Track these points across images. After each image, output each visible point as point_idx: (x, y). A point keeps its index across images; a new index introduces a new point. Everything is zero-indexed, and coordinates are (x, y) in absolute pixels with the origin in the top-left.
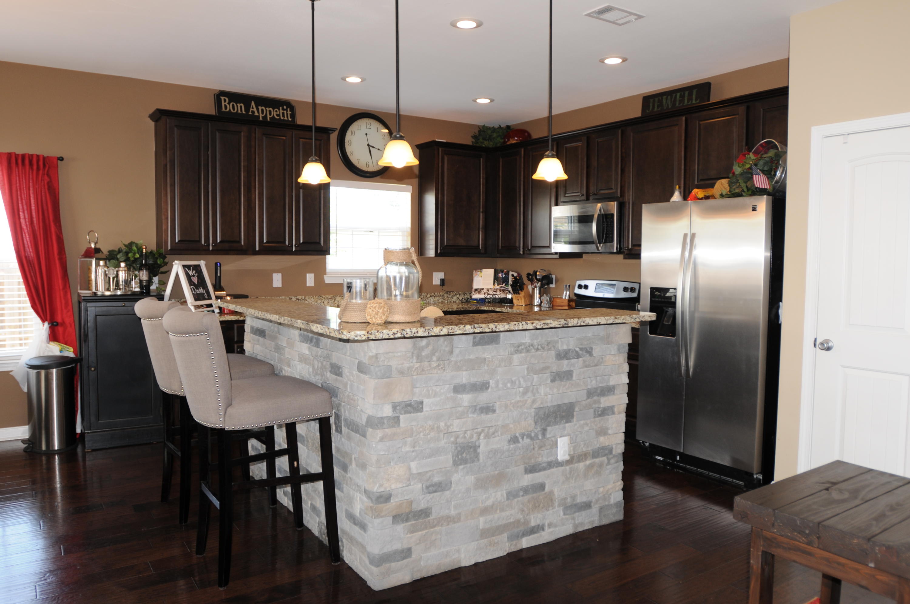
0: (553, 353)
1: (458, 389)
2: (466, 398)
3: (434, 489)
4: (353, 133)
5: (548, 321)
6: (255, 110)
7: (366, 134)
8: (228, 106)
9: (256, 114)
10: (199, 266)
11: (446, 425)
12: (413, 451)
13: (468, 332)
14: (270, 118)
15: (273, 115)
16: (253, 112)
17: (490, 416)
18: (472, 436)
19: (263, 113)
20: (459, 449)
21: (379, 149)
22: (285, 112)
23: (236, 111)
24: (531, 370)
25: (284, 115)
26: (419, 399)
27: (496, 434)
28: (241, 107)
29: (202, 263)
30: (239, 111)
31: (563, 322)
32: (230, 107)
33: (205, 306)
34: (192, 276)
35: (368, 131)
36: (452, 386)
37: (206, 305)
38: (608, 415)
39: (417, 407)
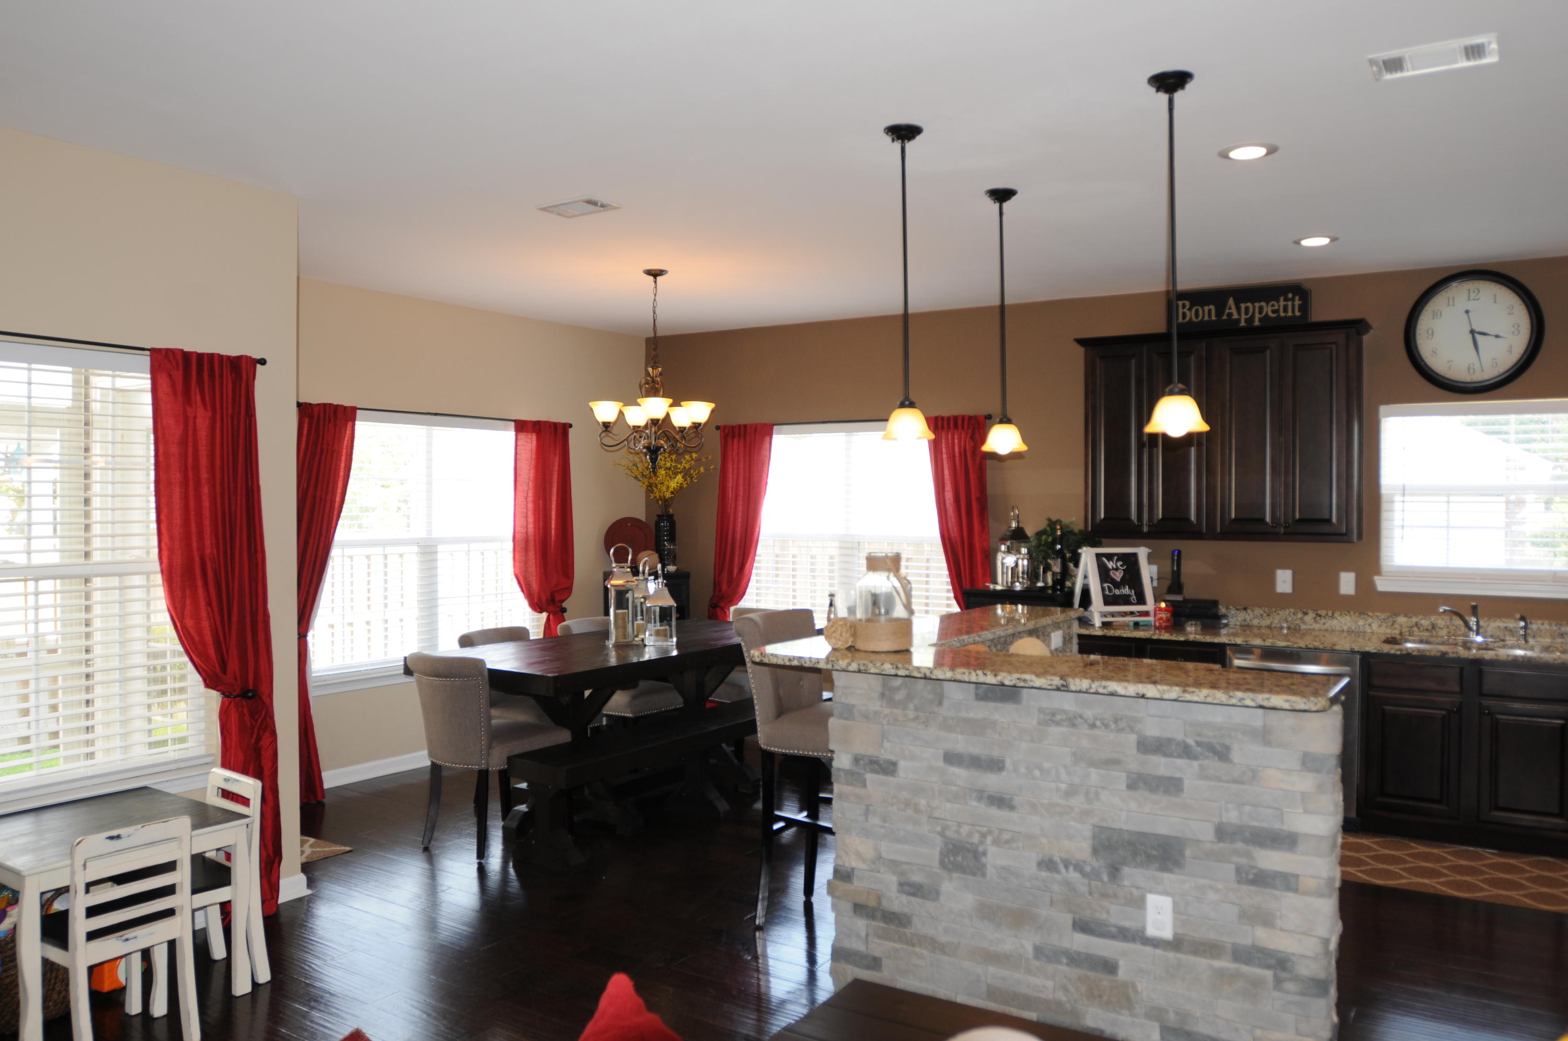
0: (1133, 738)
1: (951, 758)
2: (961, 774)
3: (912, 891)
4: (1436, 315)
5: (1027, 677)
6: (1234, 311)
7: (1467, 312)
8: (1187, 313)
9: (1235, 316)
10: (1135, 555)
11: (928, 805)
12: (882, 827)
13: (888, 673)
14: (1260, 320)
15: (1267, 313)
16: (1230, 315)
17: (1003, 814)
18: (970, 835)
19: (1246, 313)
20: (950, 846)
21: (1497, 336)
22: (1290, 303)
23: (1200, 318)
24: (1078, 757)
25: (1289, 308)
26: (893, 758)
27: (1014, 845)
28: (1210, 311)
29: (1142, 553)
30: (1206, 318)
31: (1057, 681)
32: (1191, 315)
33: (1138, 614)
34: (1113, 569)
35: (1470, 306)
36: (941, 752)
37: (1138, 612)
38: (1275, 888)
39: (888, 768)
